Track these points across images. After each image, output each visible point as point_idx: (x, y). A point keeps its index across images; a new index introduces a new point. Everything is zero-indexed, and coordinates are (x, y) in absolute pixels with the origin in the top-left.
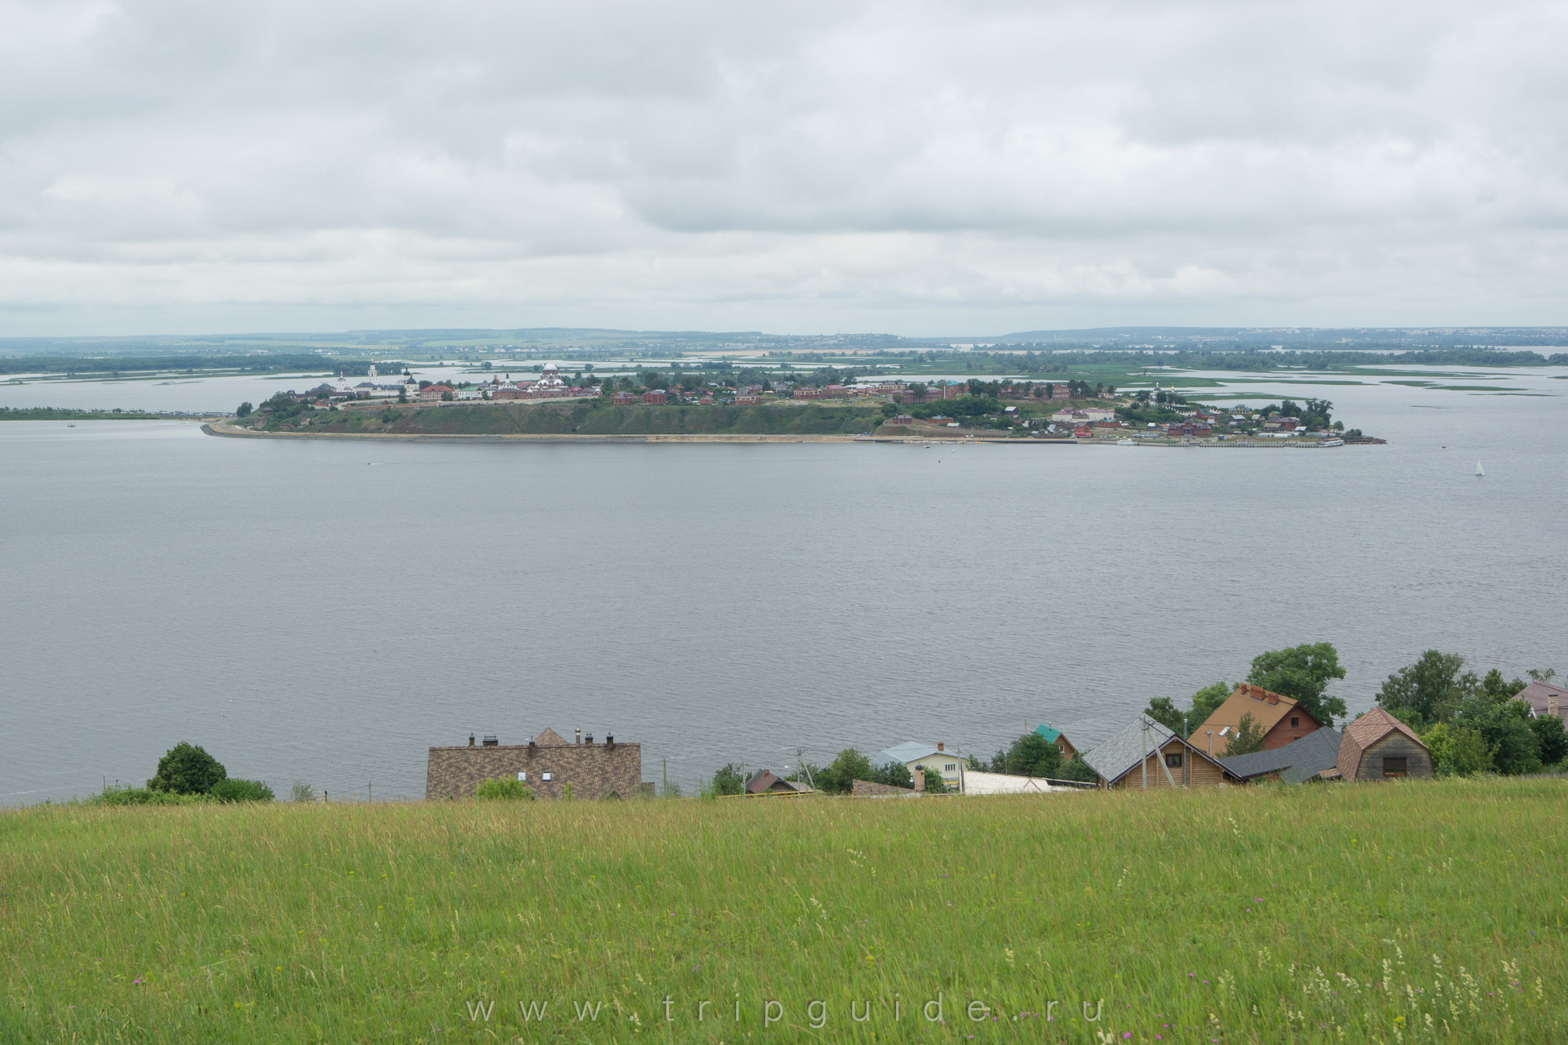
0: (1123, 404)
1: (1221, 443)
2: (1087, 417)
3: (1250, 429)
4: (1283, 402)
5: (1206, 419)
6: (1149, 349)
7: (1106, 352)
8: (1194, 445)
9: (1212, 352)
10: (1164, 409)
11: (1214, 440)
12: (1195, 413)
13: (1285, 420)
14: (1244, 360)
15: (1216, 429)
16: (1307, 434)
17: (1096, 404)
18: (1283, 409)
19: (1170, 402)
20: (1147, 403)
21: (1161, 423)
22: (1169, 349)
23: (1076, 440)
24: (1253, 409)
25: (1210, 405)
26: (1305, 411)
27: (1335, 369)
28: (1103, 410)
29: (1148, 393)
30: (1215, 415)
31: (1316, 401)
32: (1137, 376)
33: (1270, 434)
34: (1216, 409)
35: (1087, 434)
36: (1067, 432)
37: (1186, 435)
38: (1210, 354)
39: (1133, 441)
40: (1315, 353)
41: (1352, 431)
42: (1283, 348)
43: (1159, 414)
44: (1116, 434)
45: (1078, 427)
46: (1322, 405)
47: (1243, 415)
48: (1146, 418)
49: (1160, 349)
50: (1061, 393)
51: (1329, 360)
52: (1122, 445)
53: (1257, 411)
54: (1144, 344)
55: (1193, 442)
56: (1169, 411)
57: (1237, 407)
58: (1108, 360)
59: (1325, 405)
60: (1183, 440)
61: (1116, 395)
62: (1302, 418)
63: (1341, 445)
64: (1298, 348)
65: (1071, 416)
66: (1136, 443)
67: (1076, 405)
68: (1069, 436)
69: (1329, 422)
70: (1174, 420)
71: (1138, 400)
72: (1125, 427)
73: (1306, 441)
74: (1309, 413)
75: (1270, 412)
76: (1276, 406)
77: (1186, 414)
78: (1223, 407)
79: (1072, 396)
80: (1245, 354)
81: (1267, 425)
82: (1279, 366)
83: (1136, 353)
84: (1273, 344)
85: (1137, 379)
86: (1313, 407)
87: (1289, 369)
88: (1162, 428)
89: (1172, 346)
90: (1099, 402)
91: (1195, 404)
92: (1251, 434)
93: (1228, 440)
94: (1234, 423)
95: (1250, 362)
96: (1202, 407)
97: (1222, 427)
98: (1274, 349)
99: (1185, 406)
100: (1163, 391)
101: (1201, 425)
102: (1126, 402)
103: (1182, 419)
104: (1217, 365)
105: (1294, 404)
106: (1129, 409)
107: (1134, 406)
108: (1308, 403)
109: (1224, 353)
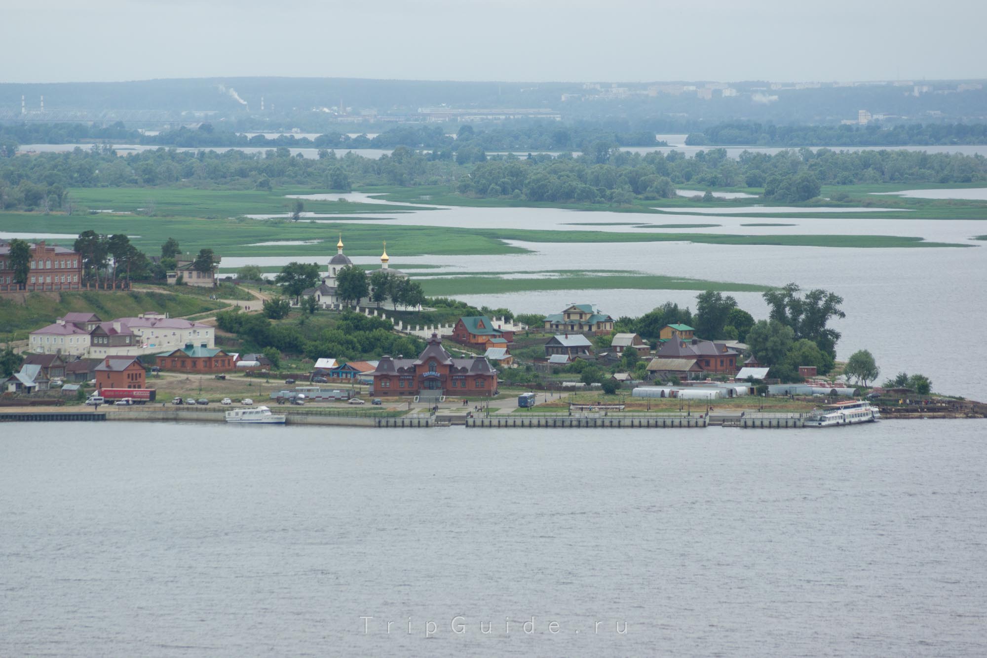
0: (242, 303)
1: (526, 416)
2: (135, 341)
3: (608, 376)
4: (700, 297)
5: (482, 347)
6: (306, 143)
7: (180, 150)
8: (451, 421)
9: (489, 155)
10: (361, 318)
11: (507, 407)
12: (448, 331)
13: (709, 348)
14: (581, 177)
15: (512, 374)
16: (772, 389)
17: (161, 304)
18: (700, 316)
19: (379, 298)
20: (312, 300)
21: (352, 359)
22: (361, 143)
23: (104, 408)
24: (616, 317)
25: (493, 307)
26: (764, 323)
27: (842, 200)
28: (182, 322)
29: (312, 272)
30: (507, 335)
31: (795, 295)
32: (276, 223)
33: (667, 390)
34: (508, 318)
35: (136, 391)
36: (75, 387)
37: (426, 394)
38: (483, 158)
39: (273, 411)
40: (782, 155)
41: (902, 380)
42: (689, 142)
43: (348, 331)
44: (224, 390)
45: (110, 372)
46: (813, 306)
47: (587, 335)
48: (309, 345)
49: (337, 145)
50: (53, 271)
51: (823, 176)
52: (241, 424)
53: (626, 324)
54: (289, 127)
55: (446, 413)
56: (375, 324)
57: (567, 313)
58: (189, 174)
59: (821, 304)
60: (418, 410)
61: (219, 276)
62: (754, 343)
63: (871, 421)
64: (734, 141)
65: (88, 338)
66: (283, 417)
67: (101, 308)
68: (81, 397)
69: (833, 355)
70: (389, 350)
71: (285, 290)
72: (250, 372)
73: (770, 409)
74: (776, 331)
75: (664, 326)
76: (682, 307)
77: (426, 333)
78: (529, 312)
79: (88, 279)
80: (582, 160)
81: (656, 363)
82: (681, 193)
83: (269, 155)
84: (661, 132)
85: (275, 230)
86: (788, 312)
87: (709, 201)
88: (356, 372)
89: (371, 136)
90: (171, 299)
91: (450, 305)
92: (611, 388)
93: (547, 406)
94: (563, 358)
95: (597, 181)
96: (471, 312)
97: (528, 369)
98: (664, 144)
99: (419, 308)
100: (356, 267)
101: (468, 364)
102: (250, 298)
103: (414, 348)
104: (504, 191)
105: (732, 303)
106: (259, 318)
107: (275, 310)
108: (772, 297)
109: (523, 156)
